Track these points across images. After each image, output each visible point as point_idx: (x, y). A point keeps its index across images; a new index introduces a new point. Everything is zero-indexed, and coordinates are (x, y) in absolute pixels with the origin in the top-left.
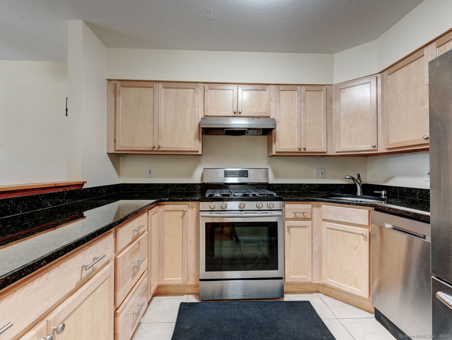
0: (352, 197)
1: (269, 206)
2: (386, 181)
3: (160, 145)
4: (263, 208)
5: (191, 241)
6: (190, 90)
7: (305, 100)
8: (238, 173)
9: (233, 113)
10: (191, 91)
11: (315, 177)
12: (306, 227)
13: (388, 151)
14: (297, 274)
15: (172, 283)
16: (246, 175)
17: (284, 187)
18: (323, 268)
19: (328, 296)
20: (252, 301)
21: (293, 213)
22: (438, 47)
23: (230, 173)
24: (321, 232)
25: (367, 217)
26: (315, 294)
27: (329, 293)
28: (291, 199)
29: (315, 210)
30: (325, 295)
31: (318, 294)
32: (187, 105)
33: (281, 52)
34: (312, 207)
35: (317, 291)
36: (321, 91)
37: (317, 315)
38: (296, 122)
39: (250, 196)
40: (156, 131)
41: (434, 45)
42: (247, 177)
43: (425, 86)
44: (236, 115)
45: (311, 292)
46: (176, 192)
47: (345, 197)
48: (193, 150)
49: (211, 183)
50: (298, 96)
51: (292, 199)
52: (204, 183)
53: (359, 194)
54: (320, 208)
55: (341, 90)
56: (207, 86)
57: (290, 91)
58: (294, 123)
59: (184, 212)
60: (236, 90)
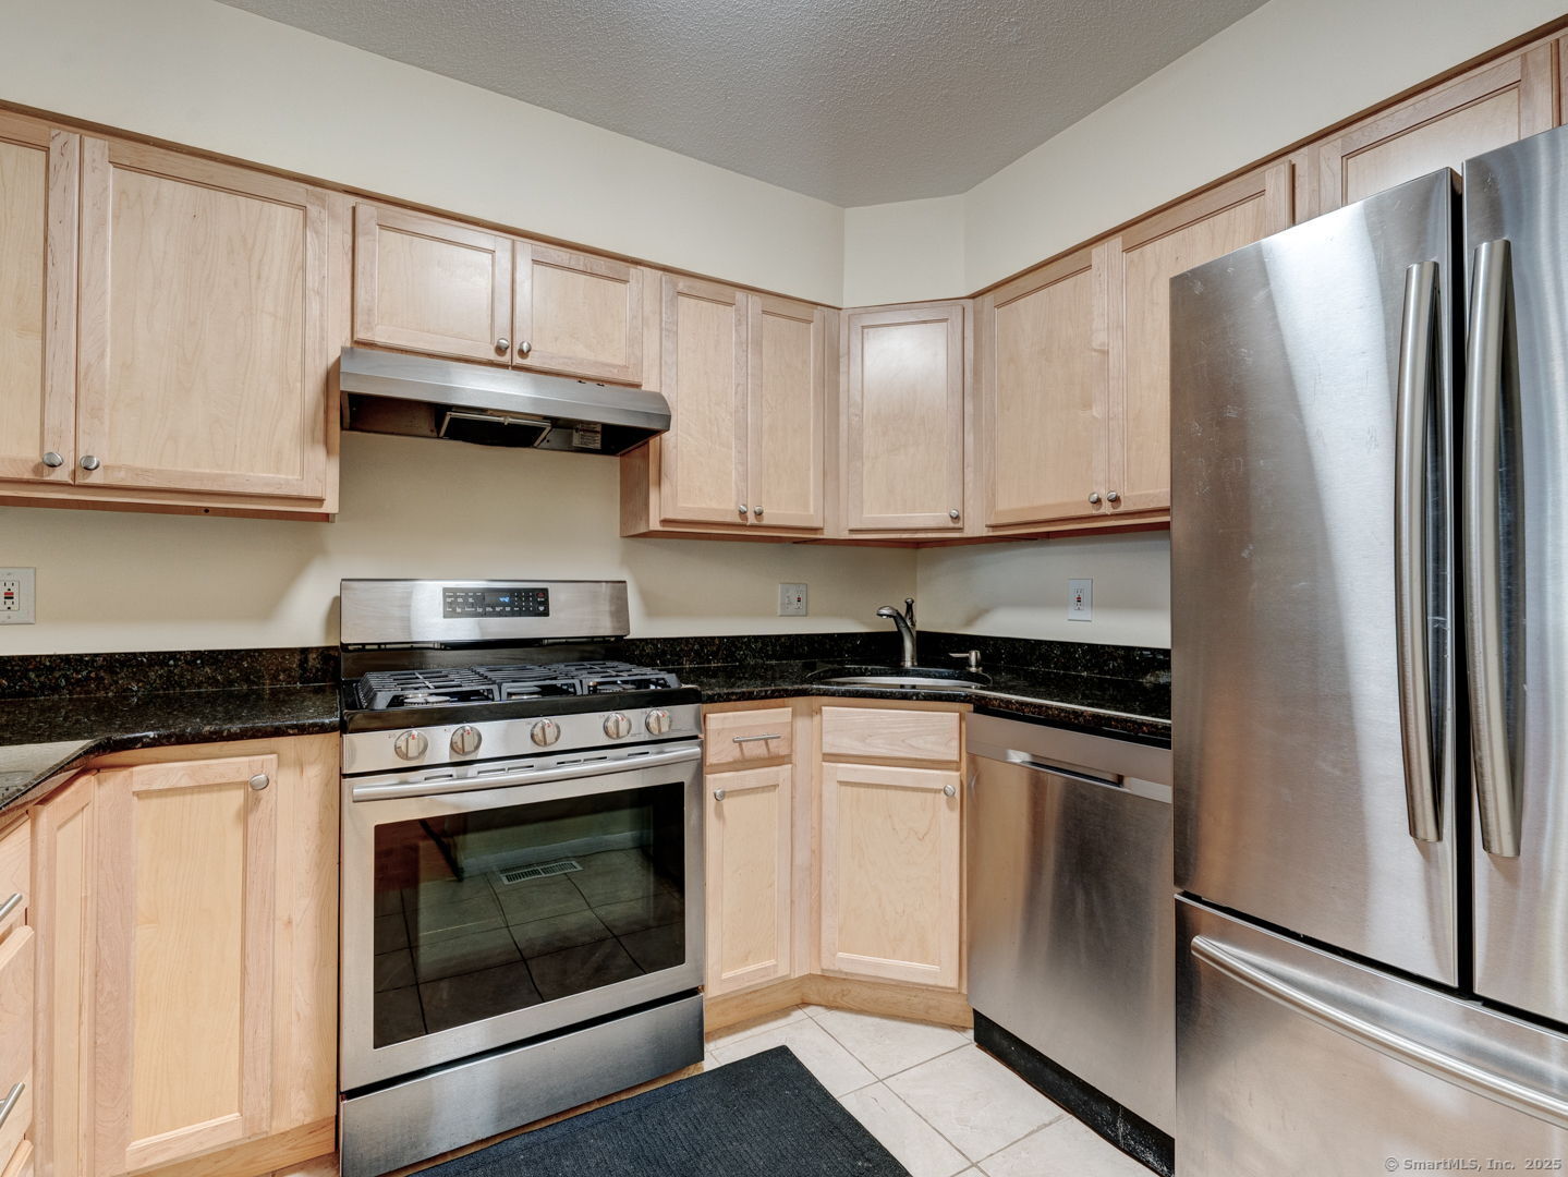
0: (892, 675)
1: (653, 725)
2: (970, 622)
3: (89, 458)
4: (634, 735)
5: (290, 922)
6: (280, 209)
7: (758, 344)
8: (507, 600)
9: (493, 348)
10: (283, 217)
11: (779, 613)
12: (775, 786)
13: (991, 534)
14: (745, 960)
15: (183, 1153)
16: (541, 608)
17: (681, 650)
18: (827, 921)
19: (837, 1008)
20: (586, 1110)
21: (735, 742)
22: (1127, 250)
23: (471, 600)
24: (821, 796)
25: (957, 736)
26: (798, 1014)
27: (839, 1000)
28: (728, 694)
29: (802, 724)
30: (829, 1007)
31: (805, 1010)
32: (259, 277)
33: (680, 151)
34: (794, 714)
35: (799, 1001)
36: (810, 322)
37: (821, 1089)
38: (731, 415)
39: (579, 692)
40: (62, 381)
41: (1116, 243)
42: (546, 613)
43: (1094, 354)
44: (506, 359)
45: (784, 1011)
46: (184, 694)
47: (872, 675)
48: (294, 493)
49: (379, 644)
50: (740, 325)
51: (733, 693)
52: (344, 647)
53: (908, 664)
54: (817, 718)
55: (866, 330)
56: (367, 209)
57: (711, 304)
58: (724, 420)
59: (254, 791)
60: (508, 255)
